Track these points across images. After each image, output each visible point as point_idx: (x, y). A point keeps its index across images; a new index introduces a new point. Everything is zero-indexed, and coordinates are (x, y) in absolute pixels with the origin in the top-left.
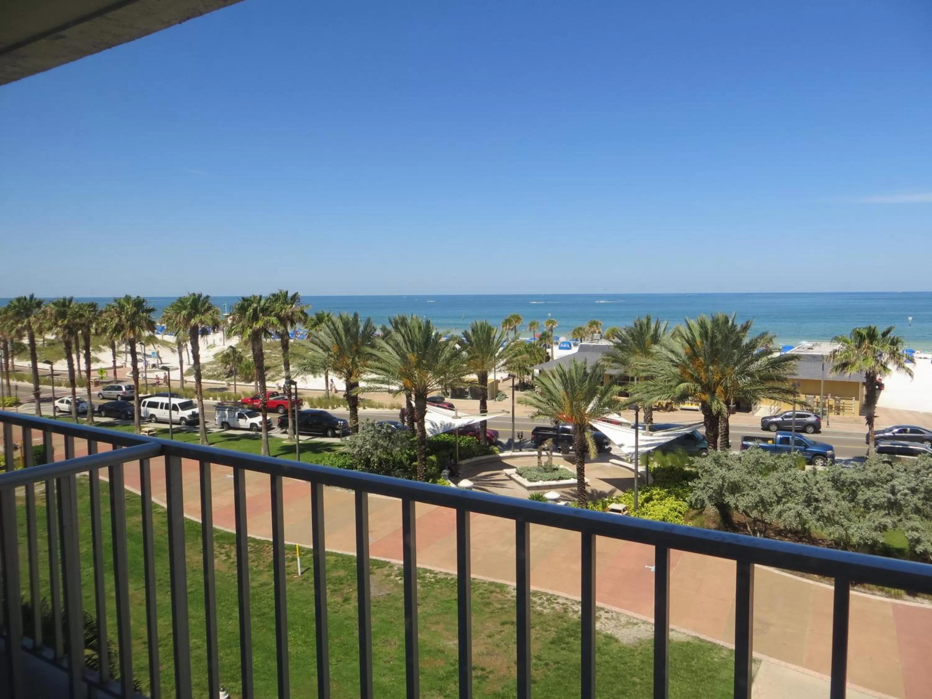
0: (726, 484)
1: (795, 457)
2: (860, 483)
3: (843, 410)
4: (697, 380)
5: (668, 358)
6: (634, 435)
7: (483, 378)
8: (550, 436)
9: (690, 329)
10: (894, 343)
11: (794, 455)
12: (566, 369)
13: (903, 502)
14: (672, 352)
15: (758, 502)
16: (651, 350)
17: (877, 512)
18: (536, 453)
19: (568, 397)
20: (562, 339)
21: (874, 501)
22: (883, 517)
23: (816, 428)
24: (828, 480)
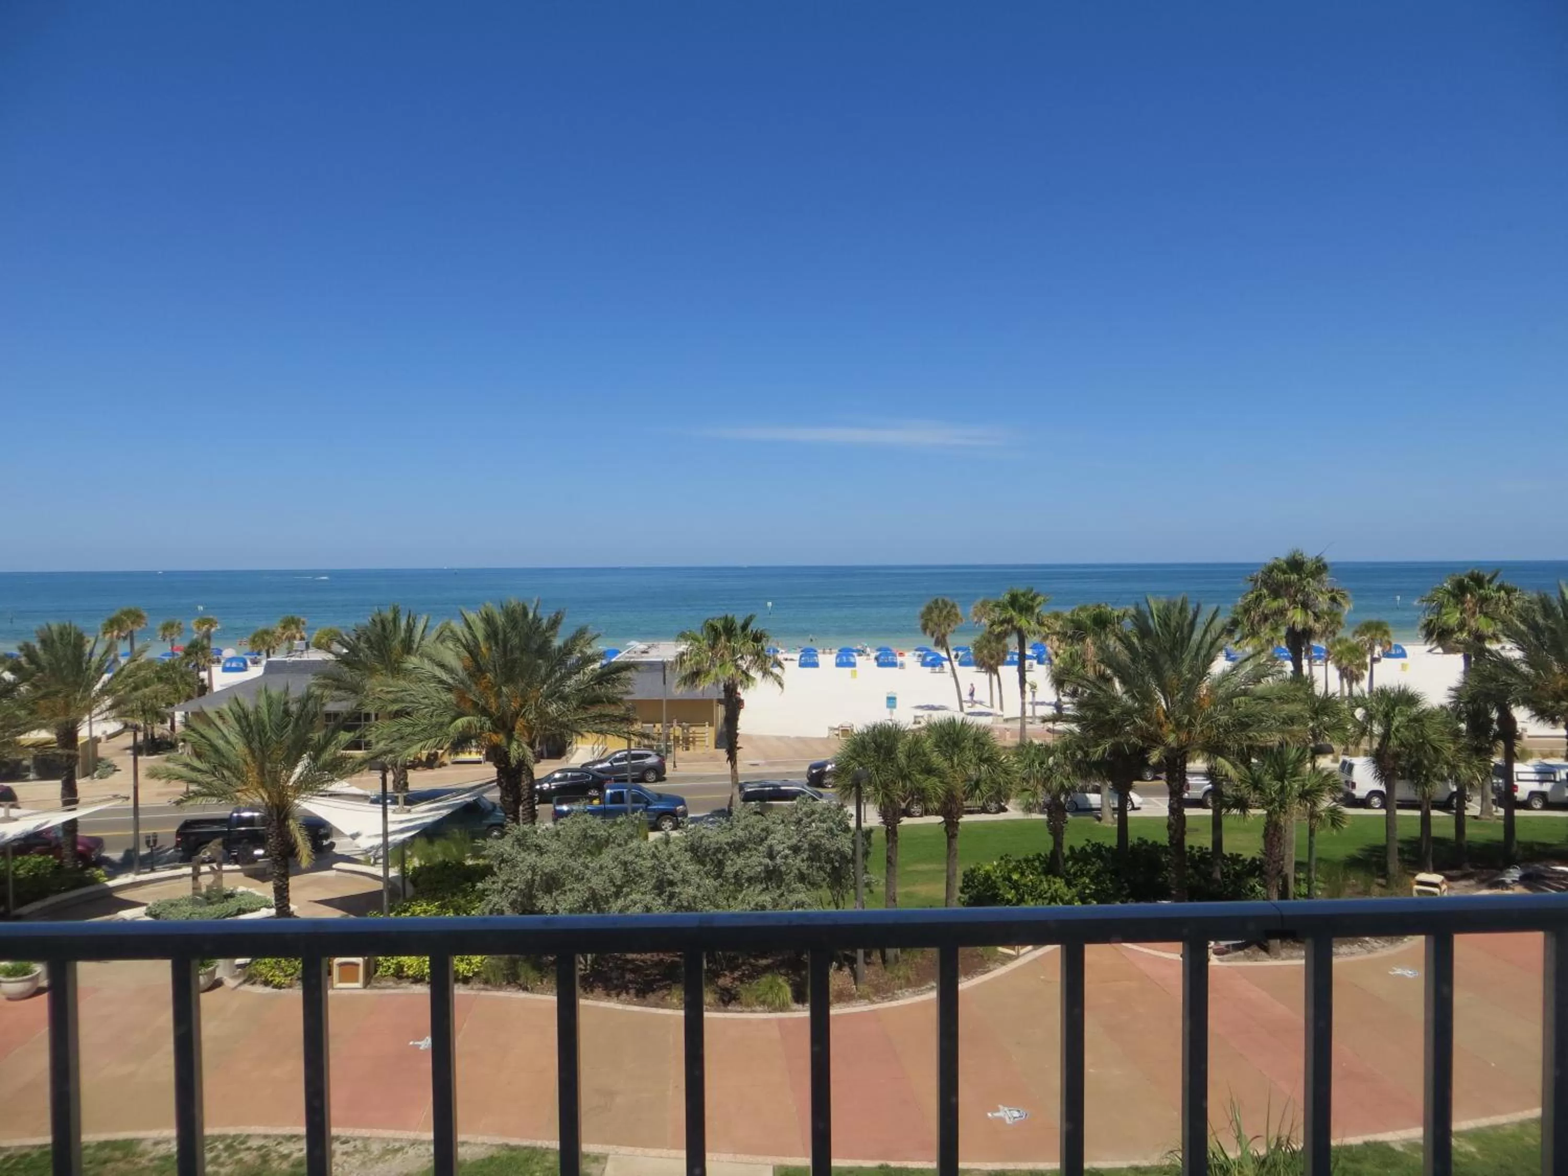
0: (538, 878)
1: (637, 822)
2: (728, 848)
3: (694, 742)
4: (484, 711)
5: (434, 677)
6: (381, 815)
7: (68, 735)
8: (215, 835)
9: (470, 627)
10: (757, 638)
11: (636, 818)
12: (249, 706)
13: (783, 869)
14: (442, 666)
15: (588, 900)
16: (405, 665)
17: (752, 888)
18: (188, 870)
19: (254, 757)
20: (228, 653)
21: (748, 873)
22: (760, 893)
23: (659, 772)
24: (686, 851)
